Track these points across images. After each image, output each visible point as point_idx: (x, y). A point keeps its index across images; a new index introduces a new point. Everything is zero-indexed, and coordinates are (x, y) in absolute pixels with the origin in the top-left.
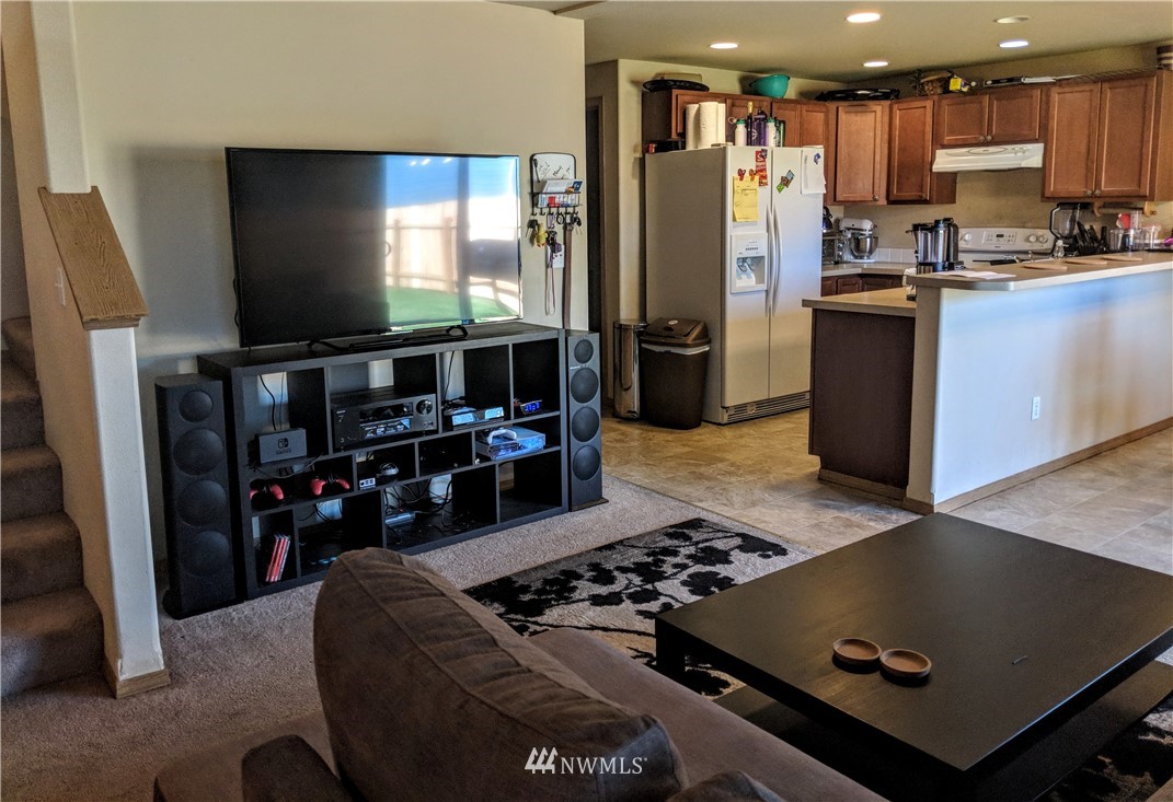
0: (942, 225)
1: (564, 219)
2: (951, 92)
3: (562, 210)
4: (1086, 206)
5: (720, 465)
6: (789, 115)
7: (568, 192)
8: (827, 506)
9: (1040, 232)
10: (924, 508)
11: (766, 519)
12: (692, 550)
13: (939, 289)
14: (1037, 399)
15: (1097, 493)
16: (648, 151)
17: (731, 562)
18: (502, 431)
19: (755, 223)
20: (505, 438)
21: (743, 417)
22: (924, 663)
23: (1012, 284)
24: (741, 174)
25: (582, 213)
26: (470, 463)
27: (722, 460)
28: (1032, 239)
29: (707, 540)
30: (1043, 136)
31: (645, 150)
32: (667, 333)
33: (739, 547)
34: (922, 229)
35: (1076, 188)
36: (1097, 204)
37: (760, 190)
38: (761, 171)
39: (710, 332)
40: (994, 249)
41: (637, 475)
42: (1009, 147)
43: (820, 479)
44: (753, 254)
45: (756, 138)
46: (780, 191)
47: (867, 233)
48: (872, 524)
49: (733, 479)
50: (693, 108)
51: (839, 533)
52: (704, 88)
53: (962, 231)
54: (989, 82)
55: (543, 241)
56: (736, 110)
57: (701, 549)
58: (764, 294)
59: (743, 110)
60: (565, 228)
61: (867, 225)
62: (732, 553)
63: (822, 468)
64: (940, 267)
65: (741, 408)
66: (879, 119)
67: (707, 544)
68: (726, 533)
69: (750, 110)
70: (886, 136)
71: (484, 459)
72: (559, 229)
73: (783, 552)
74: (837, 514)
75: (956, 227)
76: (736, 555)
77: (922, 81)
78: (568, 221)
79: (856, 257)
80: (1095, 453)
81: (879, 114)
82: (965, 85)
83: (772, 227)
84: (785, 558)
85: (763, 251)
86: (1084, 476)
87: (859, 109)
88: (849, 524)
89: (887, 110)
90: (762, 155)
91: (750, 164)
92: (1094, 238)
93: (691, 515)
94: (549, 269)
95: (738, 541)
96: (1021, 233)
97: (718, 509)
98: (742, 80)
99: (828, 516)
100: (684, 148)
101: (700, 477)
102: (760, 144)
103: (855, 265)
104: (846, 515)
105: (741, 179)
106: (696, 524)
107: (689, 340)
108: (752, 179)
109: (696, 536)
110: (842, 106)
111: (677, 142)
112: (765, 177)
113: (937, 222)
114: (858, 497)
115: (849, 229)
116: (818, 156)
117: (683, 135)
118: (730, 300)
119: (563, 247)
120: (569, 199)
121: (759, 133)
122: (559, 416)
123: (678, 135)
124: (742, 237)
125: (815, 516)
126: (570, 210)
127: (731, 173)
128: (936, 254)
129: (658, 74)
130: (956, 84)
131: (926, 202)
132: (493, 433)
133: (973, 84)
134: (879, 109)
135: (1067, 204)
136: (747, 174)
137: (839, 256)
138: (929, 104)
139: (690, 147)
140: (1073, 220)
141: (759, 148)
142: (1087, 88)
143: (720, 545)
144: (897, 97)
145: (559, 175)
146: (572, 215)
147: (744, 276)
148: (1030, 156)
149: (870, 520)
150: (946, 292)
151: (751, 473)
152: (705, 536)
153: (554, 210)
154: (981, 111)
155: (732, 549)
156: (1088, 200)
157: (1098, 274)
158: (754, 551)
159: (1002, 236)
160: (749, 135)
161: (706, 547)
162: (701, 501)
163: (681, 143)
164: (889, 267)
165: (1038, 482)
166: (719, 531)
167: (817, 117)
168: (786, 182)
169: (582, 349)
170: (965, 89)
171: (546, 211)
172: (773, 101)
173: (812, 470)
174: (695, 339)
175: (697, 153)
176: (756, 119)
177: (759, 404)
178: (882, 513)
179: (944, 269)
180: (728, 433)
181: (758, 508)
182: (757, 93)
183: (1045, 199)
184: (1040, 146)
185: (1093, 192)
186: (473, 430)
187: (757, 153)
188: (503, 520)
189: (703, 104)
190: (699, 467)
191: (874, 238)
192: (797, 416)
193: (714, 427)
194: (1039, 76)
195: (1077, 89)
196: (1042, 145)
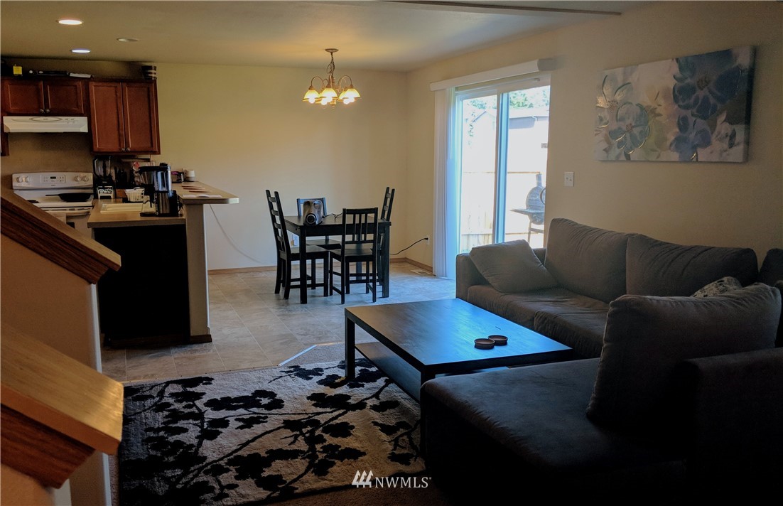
2: (14, 75)
8: (158, 356)
9: (83, 174)
10: (206, 338)
11: (149, 373)
28: (77, 179)
30: (87, 113)
33: (185, 387)
35: (113, 146)
48: (198, 354)
54: (42, 72)
73: (210, 379)
88: (190, 359)
96: (70, 175)
104: (175, 356)
125: (165, 362)
130: (17, 70)
133: (30, 72)
135: (102, 157)
140: (104, 167)
142: (112, 84)
148: (79, 124)
154: (39, 92)
159: (55, 178)
178: (188, 349)
183: (94, 152)
184: (84, 119)
185: (125, 149)
194: (79, 73)
195: (105, 84)
196: (86, 118)
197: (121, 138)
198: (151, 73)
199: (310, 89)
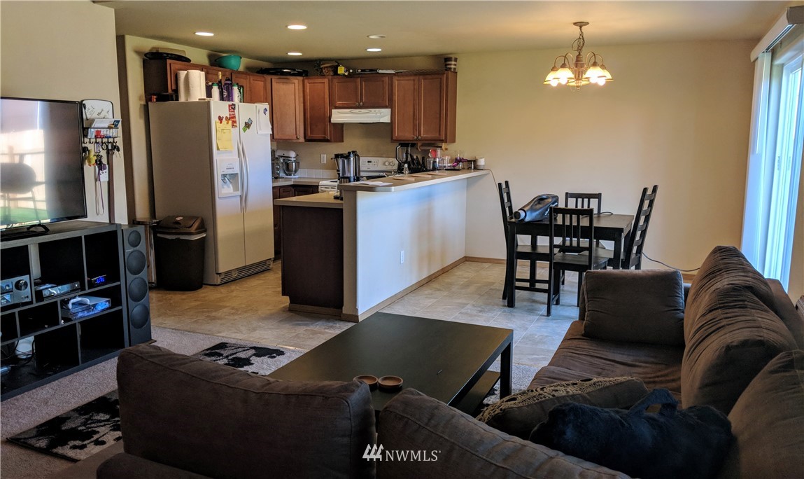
0: (352, 155)
1: (107, 146)
2: (339, 75)
3: (105, 140)
4: (413, 145)
5: (225, 310)
6: (243, 82)
7: (110, 128)
8: (299, 325)
9: (391, 160)
10: (354, 318)
11: (265, 337)
12: (225, 361)
13: (355, 191)
14: (402, 252)
15: (435, 300)
16: (150, 100)
17: (252, 364)
18: (79, 299)
19: (231, 152)
20: (80, 304)
21: (230, 279)
22: (399, 380)
23: (393, 188)
24: (220, 119)
25: (120, 142)
26: (58, 323)
27: (225, 307)
28: (387, 164)
29: (233, 354)
30: (390, 105)
31: (148, 100)
32: (176, 226)
33: (254, 355)
34: (341, 158)
35: (408, 135)
36: (419, 144)
37: (233, 130)
38: (233, 118)
39: (206, 223)
40: (367, 169)
41: (170, 322)
42: (373, 110)
43: (290, 310)
44: (231, 172)
45: (226, 96)
46: (245, 131)
47: (293, 159)
48: (327, 331)
49: (236, 317)
50: (183, 74)
51: (310, 338)
52: (188, 60)
53: (361, 158)
54: (360, 71)
55: (93, 162)
56: (210, 76)
57: (231, 359)
58: (239, 198)
59: (214, 76)
60: (108, 153)
61: (292, 154)
62: (251, 359)
63: (291, 302)
64: (352, 180)
65: (229, 273)
66: (297, 87)
67: (234, 356)
68: (245, 349)
69: (220, 77)
70: (302, 99)
71: (66, 320)
72: (103, 153)
73: (280, 353)
74: (305, 328)
75: (358, 156)
76: (253, 359)
77: (322, 66)
78: (110, 148)
79: (287, 175)
80: (431, 279)
81: (297, 85)
82: (346, 71)
83: (241, 153)
84: (284, 356)
85: (237, 170)
86: (426, 292)
87: (285, 81)
88: (314, 333)
89: (301, 83)
90: (232, 107)
91: (226, 113)
92: (418, 163)
93: (218, 342)
94: (98, 182)
95: (253, 351)
96: (381, 160)
97: (233, 336)
98: (210, 57)
99: (301, 330)
100: (177, 99)
101: (214, 318)
102: (229, 100)
103: (286, 180)
104: (311, 327)
105: (221, 123)
106: (223, 346)
107: (193, 230)
108: (227, 123)
109: (225, 353)
110: (275, 78)
111: (172, 96)
112: (235, 122)
113: (349, 153)
114: (314, 317)
115: (281, 157)
116: (266, 109)
117: (176, 91)
118: (218, 202)
119: (107, 166)
120: (111, 133)
121: (229, 93)
122: (120, 285)
123: (173, 90)
124: (223, 160)
125: (294, 331)
126: (111, 140)
127: (214, 119)
128: (349, 171)
129: (153, 48)
130: (341, 70)
131: (327, 141)
132: (72, 301)
133: (351, 71)
134: (297, 81)
135: (404, 144)
136: (224, 120)
137: (278, 174)
138: (326, 81)
139: (182, 99)
140: (407, 153)
141: (230, 103)
142: (412, 78)
143: (242, 355)
144: (307, 75)
145: (102, 115)
146: (112, 143)
147: (225, 186)
148: (383, 116)
149: (325, 329)
150: (359, 194)
151: (246, 312)
152: (231, 352)
153: (99, 140)
154: (356, 88)
155: (251, 357)
156: (415, 142)
157: (426, 183)
158: (265, 356)
159: (370, 162)
160: (221, 94)
161: (234, 358)
162: (219, 332)
163: (175, 95)
164: (306, 180)
165: (405, 298)
166: (239, 348)
167: (259, 84)
168: (248, 125)
169: (133, 237)
170: (346, 74)
171: (93, 140)
172: (233, 72)
173: (285, 305)
174: (196, 229)
175: (187, 104)
176: (225, 84)
177: (239, 270)
178: (331, 324)
179: (354, 180)
180: (223, 290)
181: (257, 331)
182: (221, 66)
183: (393, 141)
184: (388, 111)
185: (417, 137)
186: (58, 300)
187: (229, 106)
188: (83, 362)
189: (190, 71)
190: (209, 312)
191: (297, 163)
192: (263, 275)
193: (212, 287)
194: (386, 69)
195: (407, 78)
196: (390, 109)
197: (416, 127)
198: (451, 64)
199: (552, 70)
